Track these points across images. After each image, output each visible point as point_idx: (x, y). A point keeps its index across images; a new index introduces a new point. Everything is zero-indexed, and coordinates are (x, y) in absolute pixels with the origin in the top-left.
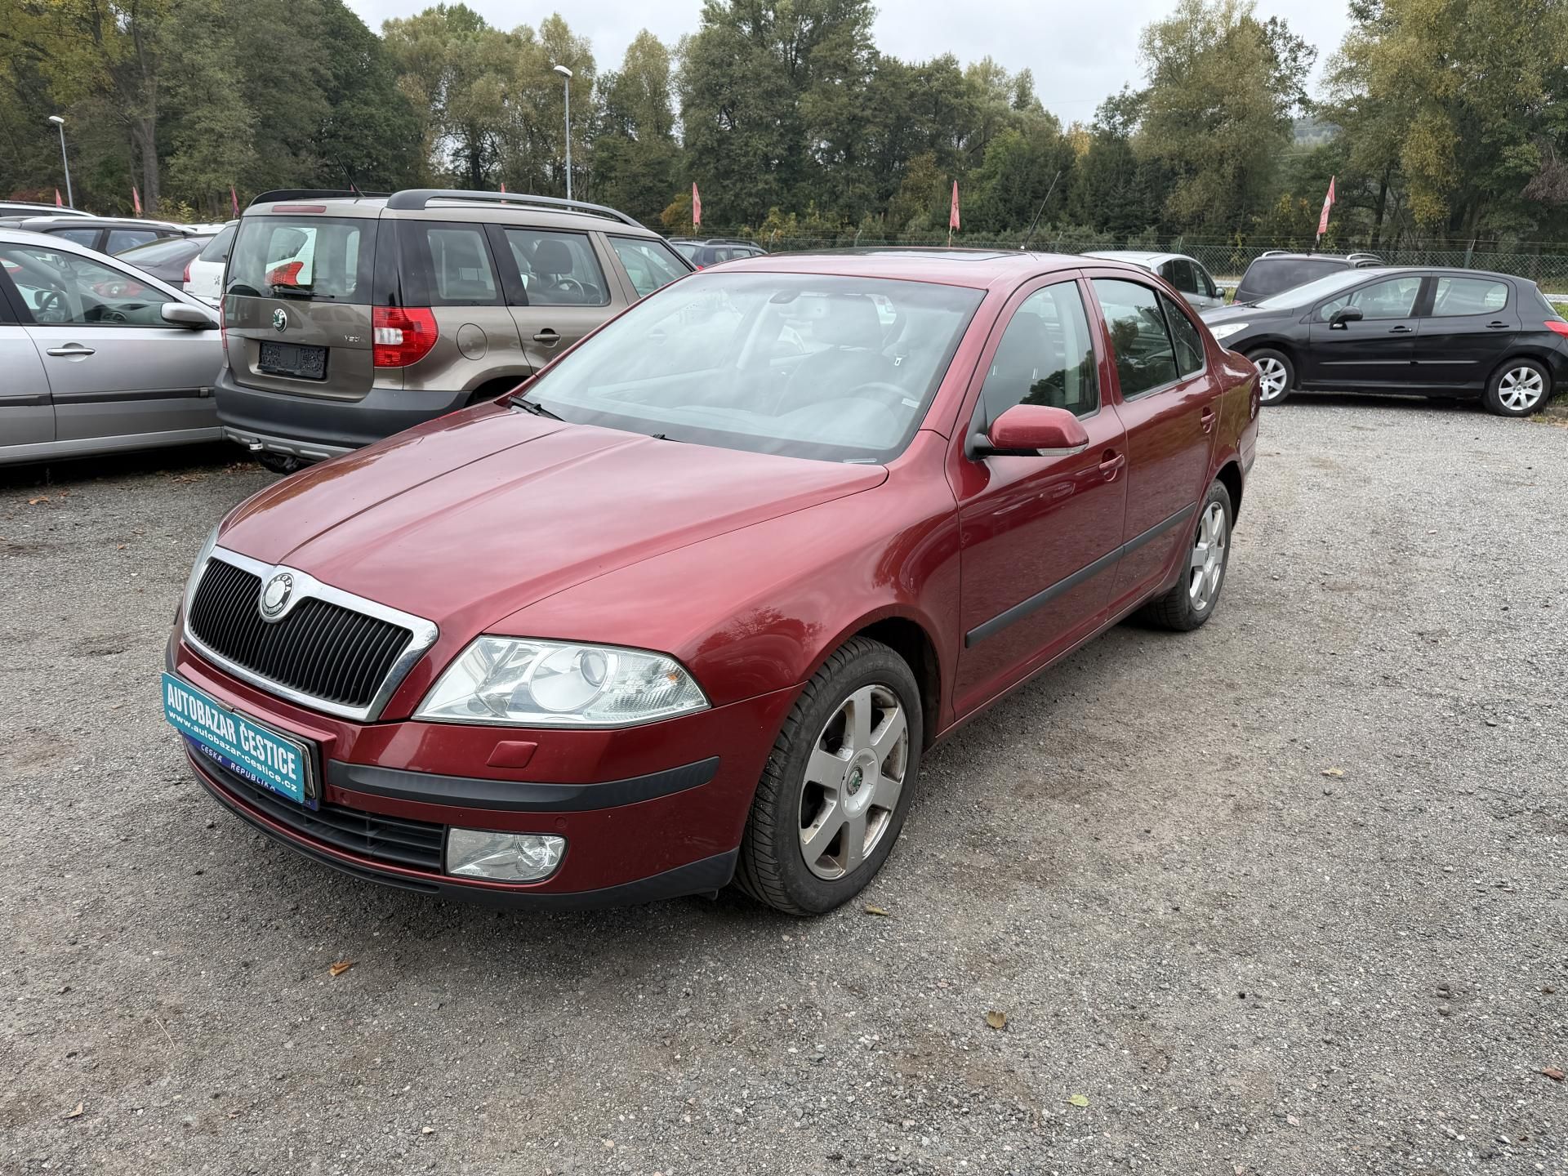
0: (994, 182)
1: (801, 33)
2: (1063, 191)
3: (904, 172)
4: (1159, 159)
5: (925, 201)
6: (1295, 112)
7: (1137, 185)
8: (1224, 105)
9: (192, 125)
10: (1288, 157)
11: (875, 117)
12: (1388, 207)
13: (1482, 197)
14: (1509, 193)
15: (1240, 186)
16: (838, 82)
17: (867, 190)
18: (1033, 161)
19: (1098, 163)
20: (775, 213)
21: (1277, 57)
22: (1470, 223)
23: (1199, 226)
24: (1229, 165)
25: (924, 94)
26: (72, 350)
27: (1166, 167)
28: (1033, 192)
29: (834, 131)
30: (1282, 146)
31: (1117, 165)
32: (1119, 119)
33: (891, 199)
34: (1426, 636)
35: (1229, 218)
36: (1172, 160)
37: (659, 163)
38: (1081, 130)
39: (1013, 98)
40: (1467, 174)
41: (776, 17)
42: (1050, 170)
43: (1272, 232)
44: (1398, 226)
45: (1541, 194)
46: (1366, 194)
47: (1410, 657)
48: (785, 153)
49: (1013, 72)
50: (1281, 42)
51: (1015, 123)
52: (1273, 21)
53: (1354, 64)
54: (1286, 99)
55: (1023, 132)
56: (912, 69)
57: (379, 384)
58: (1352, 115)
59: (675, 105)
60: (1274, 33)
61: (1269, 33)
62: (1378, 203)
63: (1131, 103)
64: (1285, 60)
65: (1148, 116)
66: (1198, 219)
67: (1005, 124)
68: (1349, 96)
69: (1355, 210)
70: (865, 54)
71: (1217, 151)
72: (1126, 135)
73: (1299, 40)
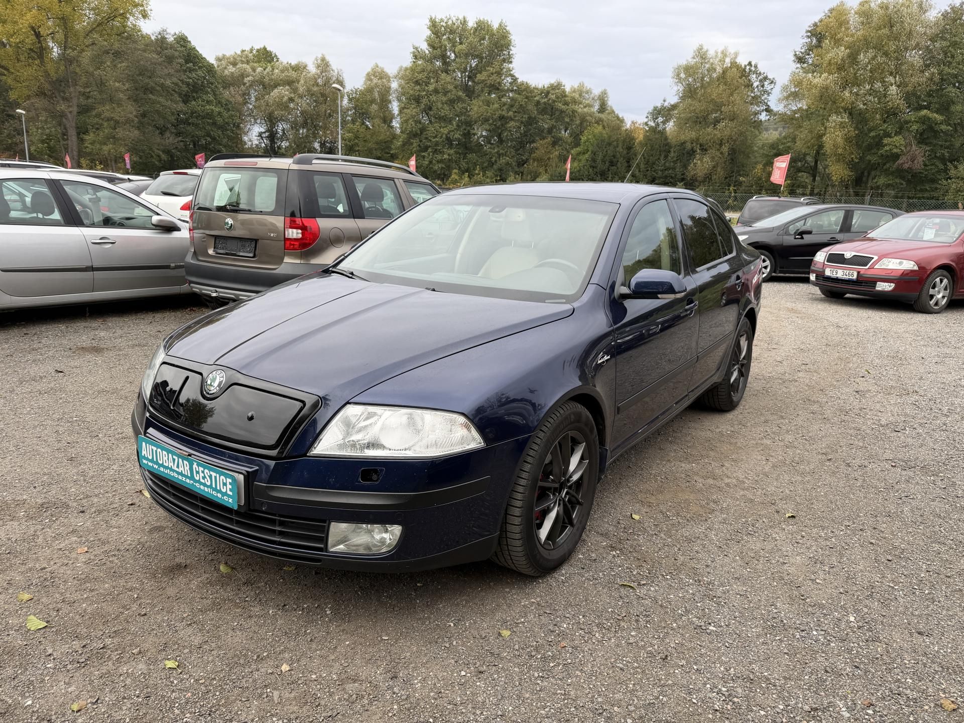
0: (587, 156)
1: (471, 66)
2: (628, 162)
3: (532, 151)
4: (684, 143)
5: (546, 167)
6: (763, 117)
7: (672, 158)
8: (722, 112)
9: (98, 115)
10: (760, 144)
11: (515, 116)
12: (819, 173)
13: (873, 167)
14: (888, 165)
15: (732, 160)
16: (493, 96)
17: (510, 161)
18: (610, 144)
19: (648, 145)
20: (455, 173)
21: (752, 85)
22: (867, 183)
23: (709, 182)
24: (725, 146)
25: (545, 103)
26: (104, 241)
27: (688, 148)
28: (609, 162)
29: (490, 125)
30: (756, 136)
31: (660, 147)
32: (660, 119)
33: (525, 165)
34: (860, 393)
35: (726, 178)
36: (692, 143)
37: (385, 142)
38: (637, 125)
39: (597, 107)
40: (863, 153)
41: (456, 56)
42: (620, 149)
43: (752, 186)
44: (825, 184)
45: (906, 166)
46: (806, 165)
47: (852, 402)
48: (461, 137)
49: (596, 92)
50: (754, 76)
51: (599, 121)
52: (750, 64)
53: (797, 90)
54: (758, 109)
55: (604, 127)
56: (537, 89)
57: (287, 260)
58: (797, 119)
59: (395, 107)
60: (750, 70)
61: (747, 70)
62: (813, 171)
63: (667, 110)
64: (757, 87)
65: (678, 118)
66: (708, 178)
67: (593, 121)
68: (794, 108)
69: (800, 174)
70: (509, 79)
71: (718, 138)
72: (665, 129)
73: (765, 75)
